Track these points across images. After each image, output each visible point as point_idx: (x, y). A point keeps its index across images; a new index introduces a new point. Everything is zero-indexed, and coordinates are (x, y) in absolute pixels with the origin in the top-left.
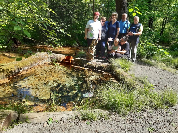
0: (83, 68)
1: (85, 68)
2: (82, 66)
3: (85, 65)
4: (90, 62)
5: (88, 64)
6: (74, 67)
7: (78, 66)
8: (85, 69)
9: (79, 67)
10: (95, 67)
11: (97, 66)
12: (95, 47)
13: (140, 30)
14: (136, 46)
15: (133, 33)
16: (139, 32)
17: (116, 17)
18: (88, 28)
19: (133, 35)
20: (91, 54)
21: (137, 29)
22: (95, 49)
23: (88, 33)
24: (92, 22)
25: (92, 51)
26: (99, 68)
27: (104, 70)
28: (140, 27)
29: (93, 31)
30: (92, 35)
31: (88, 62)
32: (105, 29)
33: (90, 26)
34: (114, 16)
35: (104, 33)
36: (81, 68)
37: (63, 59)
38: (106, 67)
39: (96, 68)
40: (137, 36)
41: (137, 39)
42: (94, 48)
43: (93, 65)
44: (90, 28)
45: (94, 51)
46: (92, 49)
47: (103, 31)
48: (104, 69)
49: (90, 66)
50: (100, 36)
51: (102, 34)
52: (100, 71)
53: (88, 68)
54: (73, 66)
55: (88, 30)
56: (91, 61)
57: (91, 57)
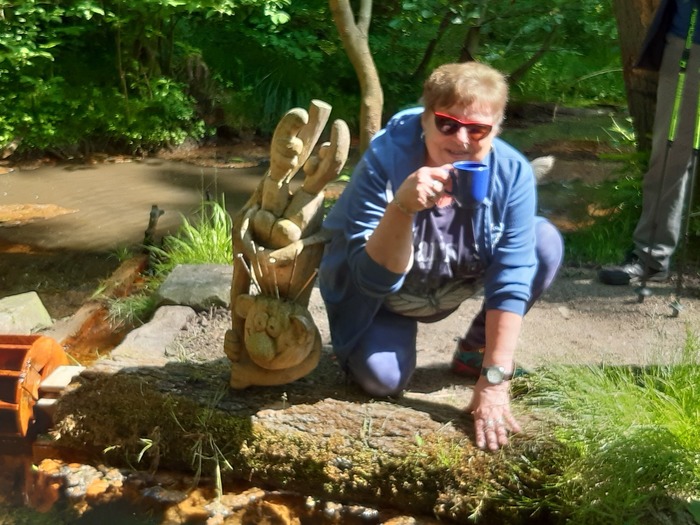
10: (331, 471)
11: (367, 463)
26: (386, 491)
38: (479, 467)
39: (349, 493)
43: (314, 454)
48: (458, 500)
49: (278, 459)
57: (274, 339)
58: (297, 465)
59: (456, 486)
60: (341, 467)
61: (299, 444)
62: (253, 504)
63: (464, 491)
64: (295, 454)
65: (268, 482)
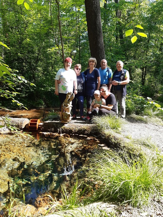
0: (57, 134)
1: (59, 133)
2: (56, 131)
3: (60, 129)
4: (65, 125)
5: (63, 127)
6: (43, 134)
7: (49, 133)
8: (60, 136)
9: (51, 134)
11: (77, 129)
12: (71, 103)
13: (126, 77)
14: (123, 98)
15: (117, 82)
16: (125, 80)
17: (94, 63)
18: (58, 79)
19: (118, 85)
20: (66, 114)
21: (122, 77)
22: (72, 106)
23: (59, 86)
24: (63, 72)
25: (68, 108)
26: (79, 132)
27: (88, 133)
28: (125, 74)
29: (66, 82)
30: (65, 88)
31: (63, 124)
32: (82, 79)
33: (61, 76)
34: (91, 62)
35: (81, 84)
36: (54, 134)
37: (26, 125)
38: (89, 129)
39: (75, 133)
40: (123, 86)
41: (124, 89)
42: (69, 104)
43: (71, 129)
44: (61, 80)
45: (71, 108)
46: (67, 106)
47: (79, 83)
49: (67, 130)
50: (76, 88)
51: (78, 86)
52: (82, 135)
53: (64, 134)
54: (41, 132)
55: (59, 82)
56: (67, 124)
57: (67, 117)
58: (69, 130)
59: (87, 131)
60: (74, 130)
61: (69, 128)
62: (65, 135)
63: (88, 131)
64: (69, 129)
65: (66, 132)
